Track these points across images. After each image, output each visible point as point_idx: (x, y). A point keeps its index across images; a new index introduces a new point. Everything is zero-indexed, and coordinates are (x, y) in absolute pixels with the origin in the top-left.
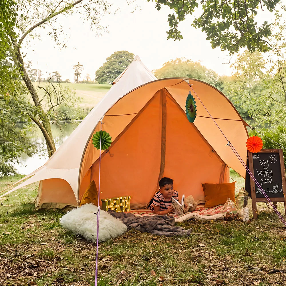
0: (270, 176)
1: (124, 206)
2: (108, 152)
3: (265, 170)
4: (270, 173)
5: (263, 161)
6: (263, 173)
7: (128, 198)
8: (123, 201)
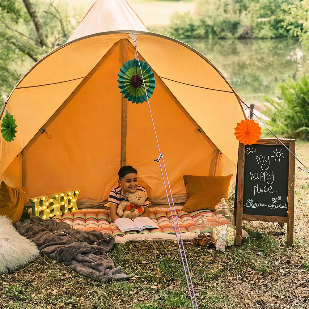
0: (270, 181)
1: (66, 206)
2: (44, 133)
3: (264, 171)
4: (270, 177)
5: (261, 158)
6: (259, 177)
7: (75, 194)
8: (65, 198)
